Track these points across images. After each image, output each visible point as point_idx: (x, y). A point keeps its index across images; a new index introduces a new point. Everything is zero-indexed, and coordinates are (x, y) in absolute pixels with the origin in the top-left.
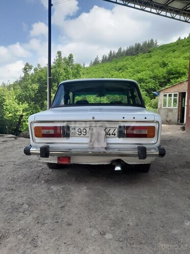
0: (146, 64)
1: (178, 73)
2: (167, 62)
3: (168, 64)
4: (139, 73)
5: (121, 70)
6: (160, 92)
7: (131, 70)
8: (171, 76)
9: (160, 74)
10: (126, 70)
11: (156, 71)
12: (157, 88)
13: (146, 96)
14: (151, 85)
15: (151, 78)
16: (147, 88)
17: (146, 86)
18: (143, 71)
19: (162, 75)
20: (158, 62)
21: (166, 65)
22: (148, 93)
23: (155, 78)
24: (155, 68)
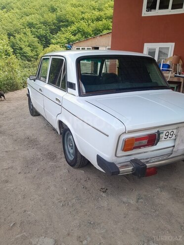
0: (34, 6)
1: (67, 21)
2: (55, 7)
3: (57, 9)
4: (27, 16)
5: (5, 10)
6: (72, 44)
7: (18, 11)
8: (62, 24)
9: (50, 20)
10: (12, 10)
11: (45, 16)
12: (48, 35)
13: (39, 43)
14: (42, 32)
15: (41, 23)
16: (38, 34)
17: (37, 32)
18: (31, 14)
19: (52, 21)
20: (46, 6)
21: (55, 11)
22: (40, 39)
23: (45, 23)
24: (44, 12)
